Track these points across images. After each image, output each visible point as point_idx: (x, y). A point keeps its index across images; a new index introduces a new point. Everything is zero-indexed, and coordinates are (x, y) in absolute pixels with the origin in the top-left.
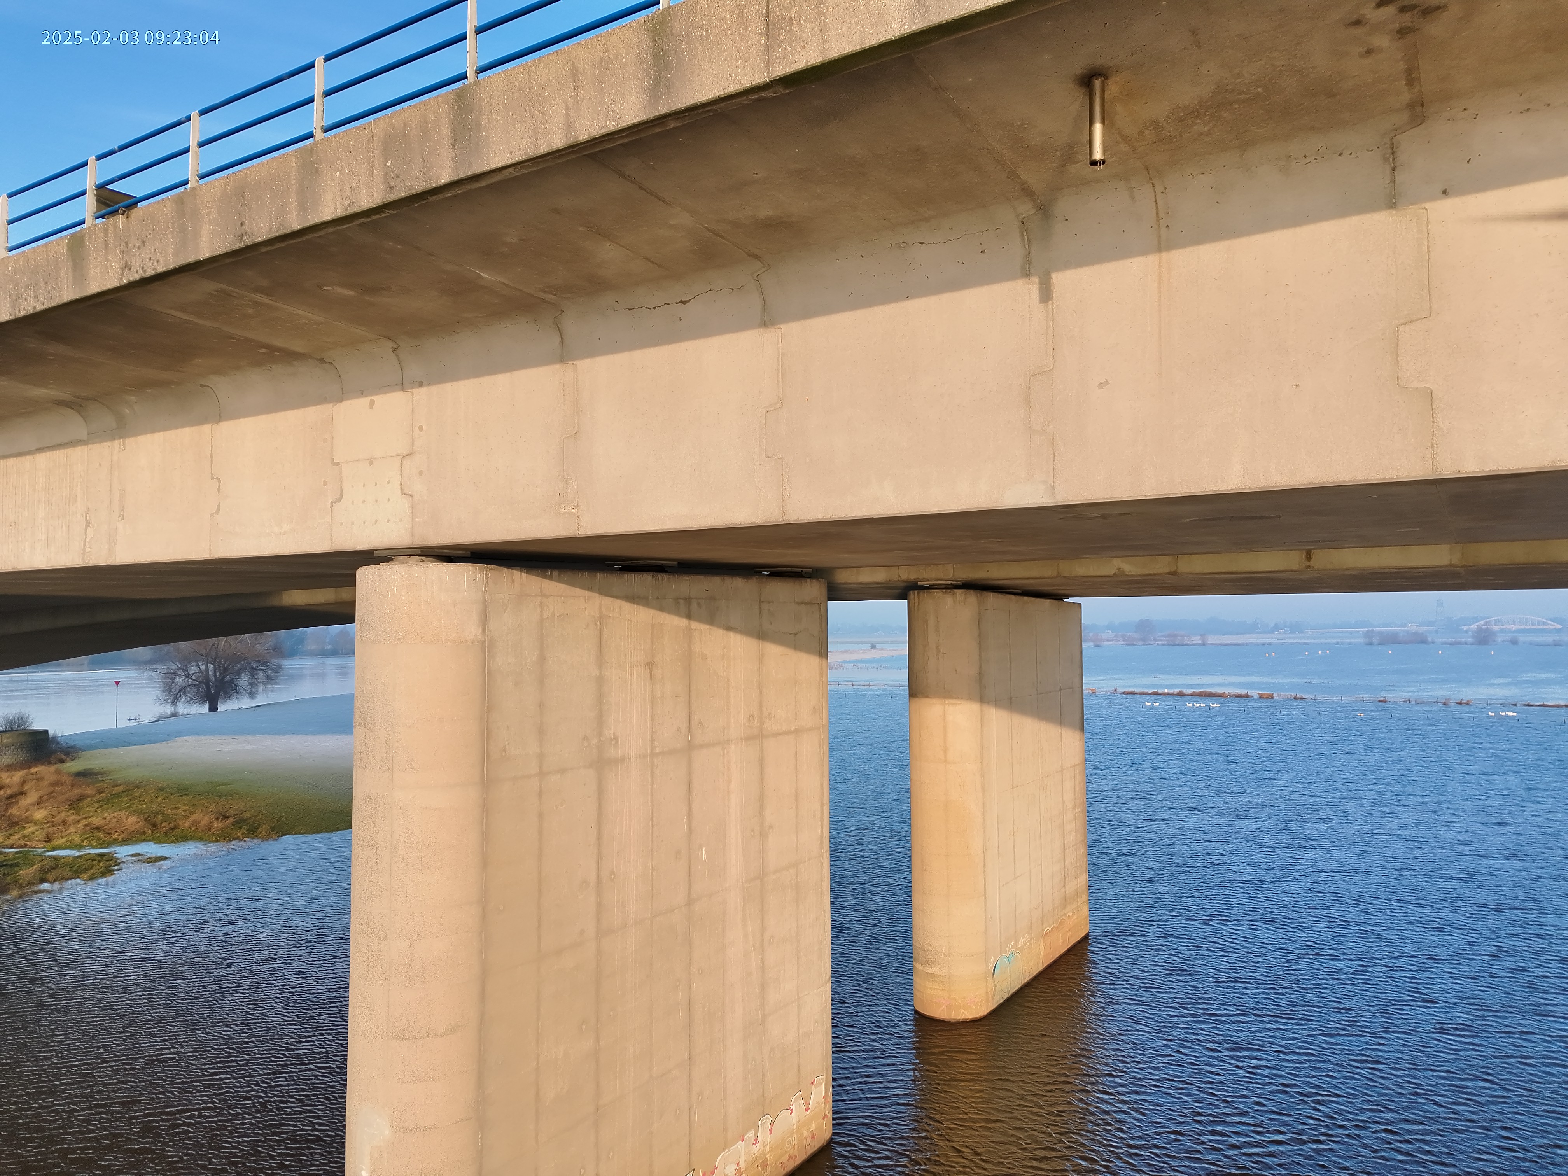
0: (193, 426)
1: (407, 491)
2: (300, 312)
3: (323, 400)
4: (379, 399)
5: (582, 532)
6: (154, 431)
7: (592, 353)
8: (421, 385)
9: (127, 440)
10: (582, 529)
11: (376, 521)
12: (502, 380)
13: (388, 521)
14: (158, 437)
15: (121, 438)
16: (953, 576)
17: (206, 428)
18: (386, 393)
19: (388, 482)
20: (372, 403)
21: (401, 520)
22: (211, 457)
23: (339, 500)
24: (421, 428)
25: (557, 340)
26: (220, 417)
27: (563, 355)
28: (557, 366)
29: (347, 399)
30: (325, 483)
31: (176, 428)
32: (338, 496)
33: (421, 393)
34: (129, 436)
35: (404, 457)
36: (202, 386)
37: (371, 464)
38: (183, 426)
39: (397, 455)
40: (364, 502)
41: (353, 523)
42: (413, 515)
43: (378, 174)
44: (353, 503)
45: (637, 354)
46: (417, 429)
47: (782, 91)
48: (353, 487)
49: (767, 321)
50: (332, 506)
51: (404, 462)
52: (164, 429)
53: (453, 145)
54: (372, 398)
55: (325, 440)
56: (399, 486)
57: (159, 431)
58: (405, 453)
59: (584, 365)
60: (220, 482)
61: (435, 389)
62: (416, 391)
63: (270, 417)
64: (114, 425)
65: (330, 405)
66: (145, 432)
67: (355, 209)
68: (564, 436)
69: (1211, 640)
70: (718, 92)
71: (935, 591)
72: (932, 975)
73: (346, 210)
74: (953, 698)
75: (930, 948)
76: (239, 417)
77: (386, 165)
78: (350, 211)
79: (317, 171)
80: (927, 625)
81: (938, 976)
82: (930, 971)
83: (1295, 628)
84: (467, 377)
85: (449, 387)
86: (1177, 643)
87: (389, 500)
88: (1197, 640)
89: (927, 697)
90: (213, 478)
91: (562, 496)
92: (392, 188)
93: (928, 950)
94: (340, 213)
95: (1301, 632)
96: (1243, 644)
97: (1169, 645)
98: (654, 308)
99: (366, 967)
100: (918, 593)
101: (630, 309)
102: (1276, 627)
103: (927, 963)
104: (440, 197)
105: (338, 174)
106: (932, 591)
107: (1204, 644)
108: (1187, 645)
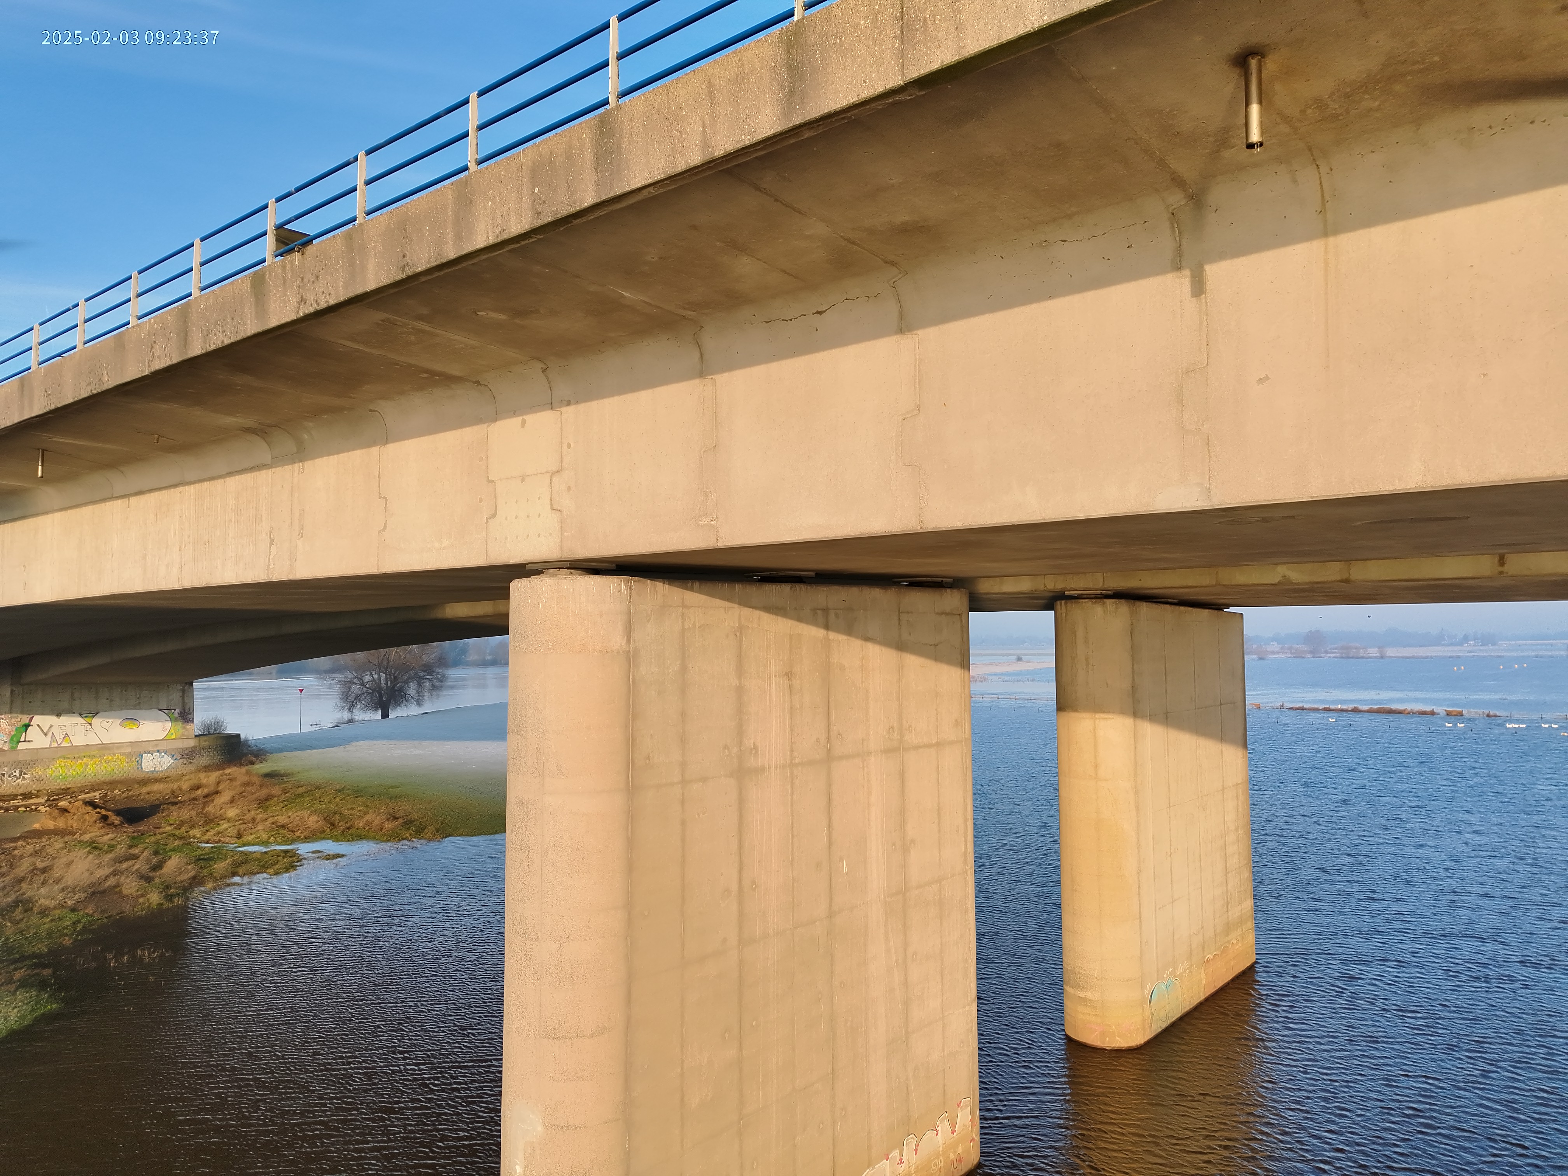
0: (362, 449)
1: (556, 507)
2: (456, 337)
3: (478, 420)
4: (529, 418)
5: (721, 544)
6: (329, 454)
7: (730, 367)
8: (569, 403)
9: (306, 463)
10: (720, 540)
11: (528, 536)
12: (644, 397)
13: (539, 536)
14: (333, 460)
15: (301, 461)
16: (1103, 585)
17: (375, 450)
18: (536, 412)
19: (539, 498)
20: (524, 423)
21: (551, 534)
22: (379, 477)
23: (494, 516)
24: (569, 446)
25: (697, 355)
26: (386, 441)
27: (703, 370)
28: (697, 381)
29: (501, 419)
30: (481, 500)
31: (348, 451)
32: (493, 512)
33: (569, 412)
34: (307, 460)
35: (553, 473)
36: (371, 411)
37: (523, 480)
38: (354, 449)
39: (547, 472)
40: (516, 517)
41: (506, 538)
42: (562, 530)
43: (526, 200)
44: (506, 519)
45: (775, 367)
46: (565, 446)
47: (917, 93)
48: (506, 503)
49: (903, 327)
50: (487, 522)
51: (554, 479)
52: (338, 452)
53: (596, 169)
54: (524, 417)
55: (481, 459)
56: (549, 501)
57: (333, 455)
58: (554, 470)
59: (722, 379)
60: (386, 501)
61: (582, 407)
62: (564, 409)
63: (431, 437)
64: (295, 449)
65: (485, 425)
66: (322, 456)
67: (506, 236)
68: (703, 449)
69: (1390, 652)
70: (852, 99)
71: (1084, 601)
72: (1084, 1000)
73: (497, 237)
74: (1104, 712)
75: (1082, 971)
76: (404, 439)
77: (533, 192)
78: (500, 239)
79: (471, 202)
80: (1075, 636)
81: (1090, 1001)
82: (1082, 994)
83: (1487, 640)
84: (612, 395)
85: (594, 404)
86: (1351, 655)
87: (539, 515)
88: (1374, 652)
89: (1076, 711)
90: (380, 498)
91: (701, 509)
92: (539, 214)
93: (1079, 973)
94: (492, 240)
95: (1494, 644)
96: (1427, 657)
97: (1342, 658)
98: (791, 320)
99: (519, 967)
100: (1066, 603)
101: (767, 322)
102: (1466, 639)
103: (1078, 986)
104: (584, 219)
105: (490, 203)
106: (1081, 600)
107: (1382, 657)
108: (1362, 658)
